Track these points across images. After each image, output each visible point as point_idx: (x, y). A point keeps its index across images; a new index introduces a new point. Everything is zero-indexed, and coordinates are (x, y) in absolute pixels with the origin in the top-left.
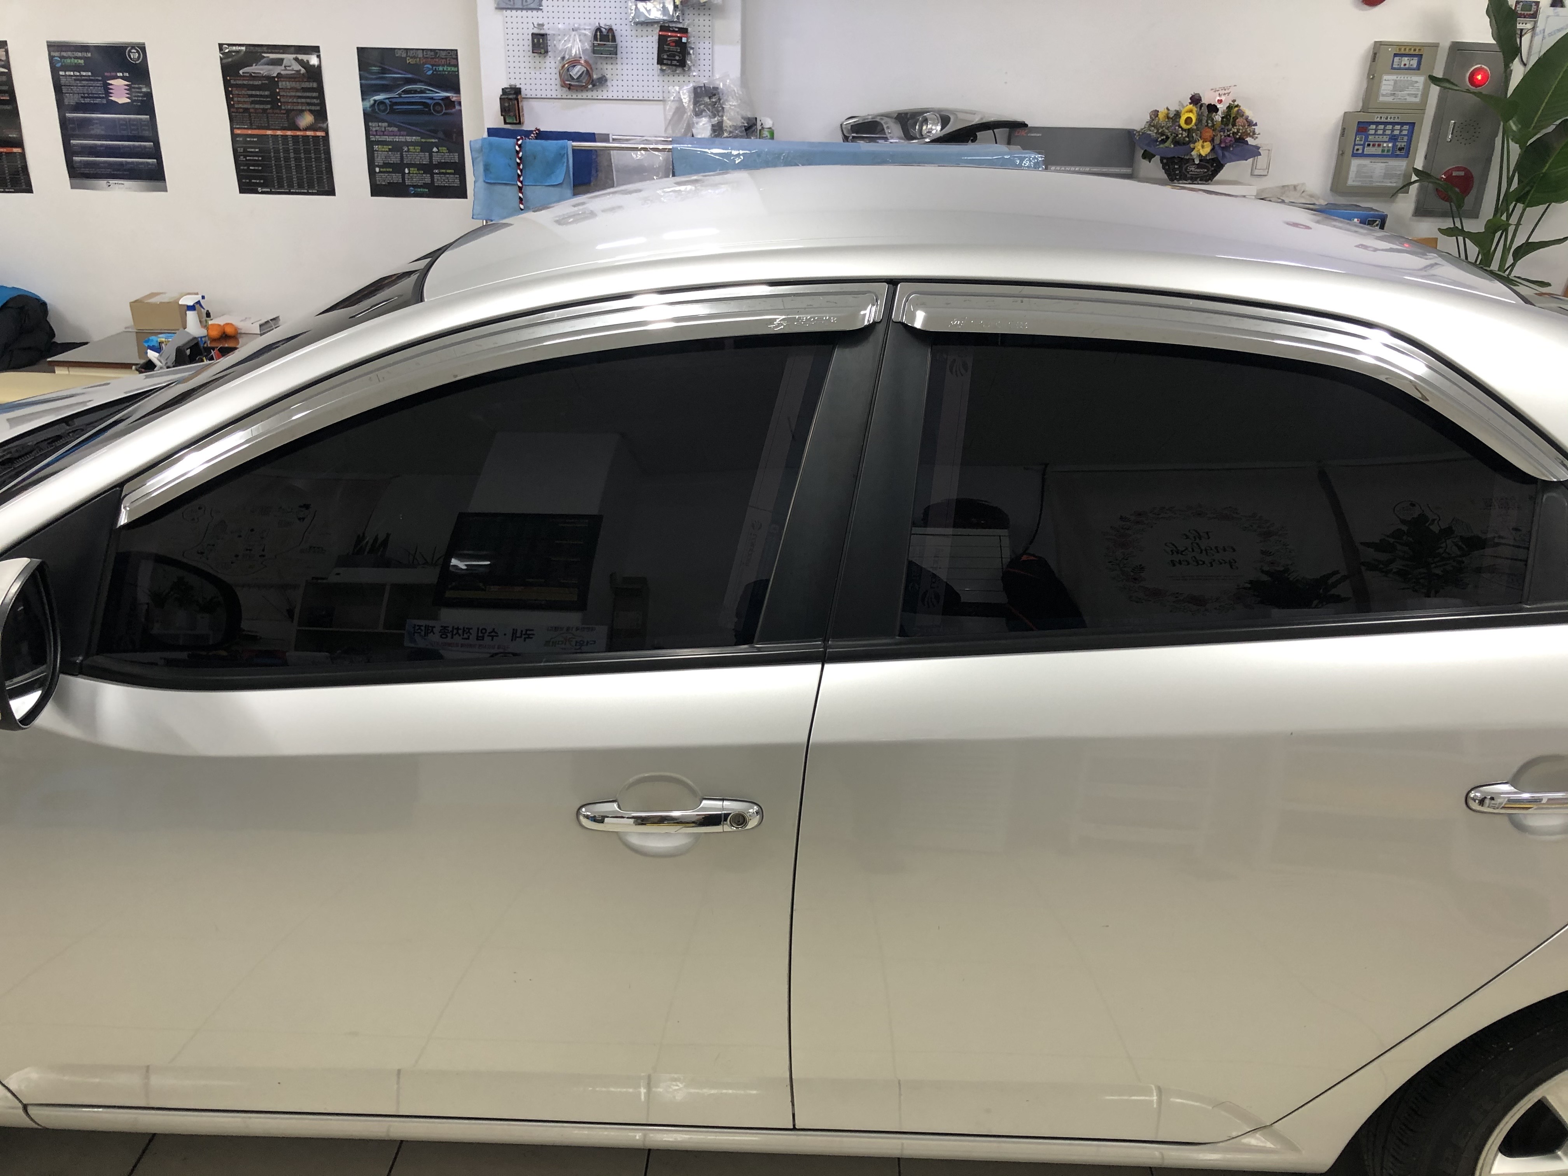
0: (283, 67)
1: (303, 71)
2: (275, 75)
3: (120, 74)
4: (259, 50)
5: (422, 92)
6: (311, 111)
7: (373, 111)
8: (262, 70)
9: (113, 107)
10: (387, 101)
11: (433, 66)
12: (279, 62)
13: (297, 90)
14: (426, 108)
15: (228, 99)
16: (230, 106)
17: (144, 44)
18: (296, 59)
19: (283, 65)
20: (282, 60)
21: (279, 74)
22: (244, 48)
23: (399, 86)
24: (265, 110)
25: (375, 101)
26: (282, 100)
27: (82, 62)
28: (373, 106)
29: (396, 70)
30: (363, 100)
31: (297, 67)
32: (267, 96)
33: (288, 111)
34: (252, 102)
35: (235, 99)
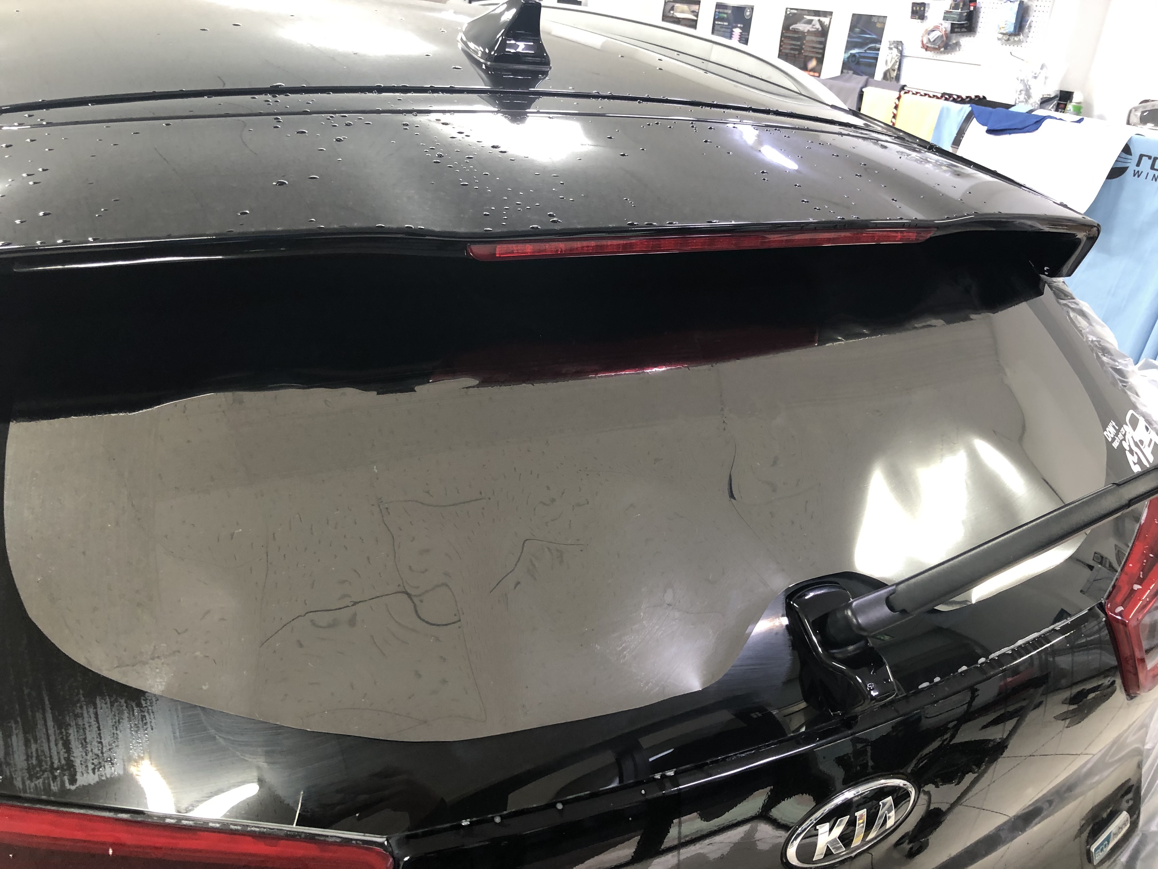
0: (811, 26)
1: (820, 29)
2: (806, 31)
3: (739, 25)
4: (803, 12)
6: (817, 58)
7: (848, 61)
8: (800, 27)
10: (857, 55)
12: (810, 22)
13: (813, 42)
15: (781, 46)
16: (780, 51)
17: (753, 6)
18: (819, 20)
19: (812, 24)
20: (812, 20)
21: (809, 31)
22: (796, 11)
23: (867, 44)
24: (795, 54)
25: (851, 54)
26: (805, 49)
27: (725, 16)
28: (848, 58)
29: (868, 32)
30: (845, 52)
31: (818, 26)
32: (798, 45)
33: (806, 56)
34: (792, 49)
35: (783, 46)
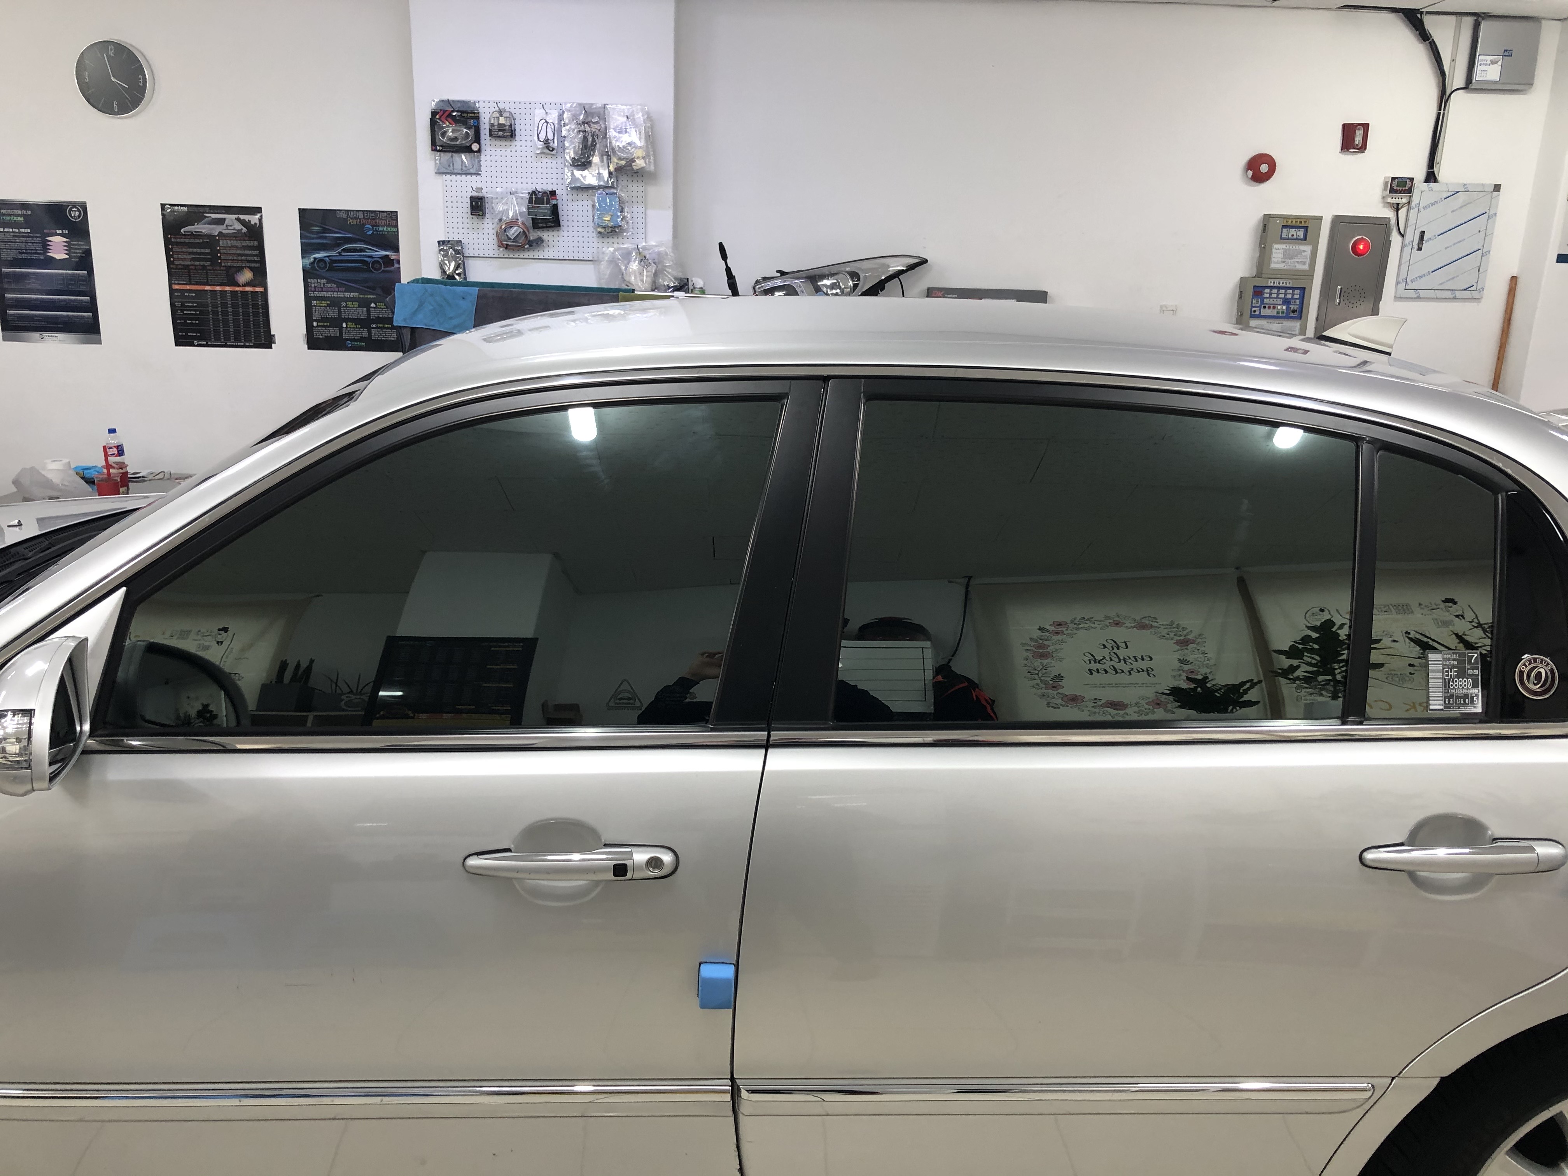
0: (224, 227)
1: (244, 230)
2: (216, 234)
3: (59, 232)
4: (201, 210)
5: (362, 250)
6: (251, 269)
7: (313, 268)
8: (204, 229)
9: (50, 262)
10: (327, 259)
11: (373, 226)
12: (221, 222)
13: (237, 248)
14: (366, 266)
15: (168, 256)
17: (85, 203)
18: (238, 219)
19: (225, 225)
20: (225, 219)
21: (220, 233)
22: (185, 209)
23: (339, 245)
24: (204, 267)
25: (315, 259)
26: (222, 257)
27: (21, 219)
28: (312, 263)
29: (336, 230)
30: (303, 258)
31: (238, 226)
32: (208, 254)
33: (228, 268)
34: (192, 259)
35: (176, 256)
